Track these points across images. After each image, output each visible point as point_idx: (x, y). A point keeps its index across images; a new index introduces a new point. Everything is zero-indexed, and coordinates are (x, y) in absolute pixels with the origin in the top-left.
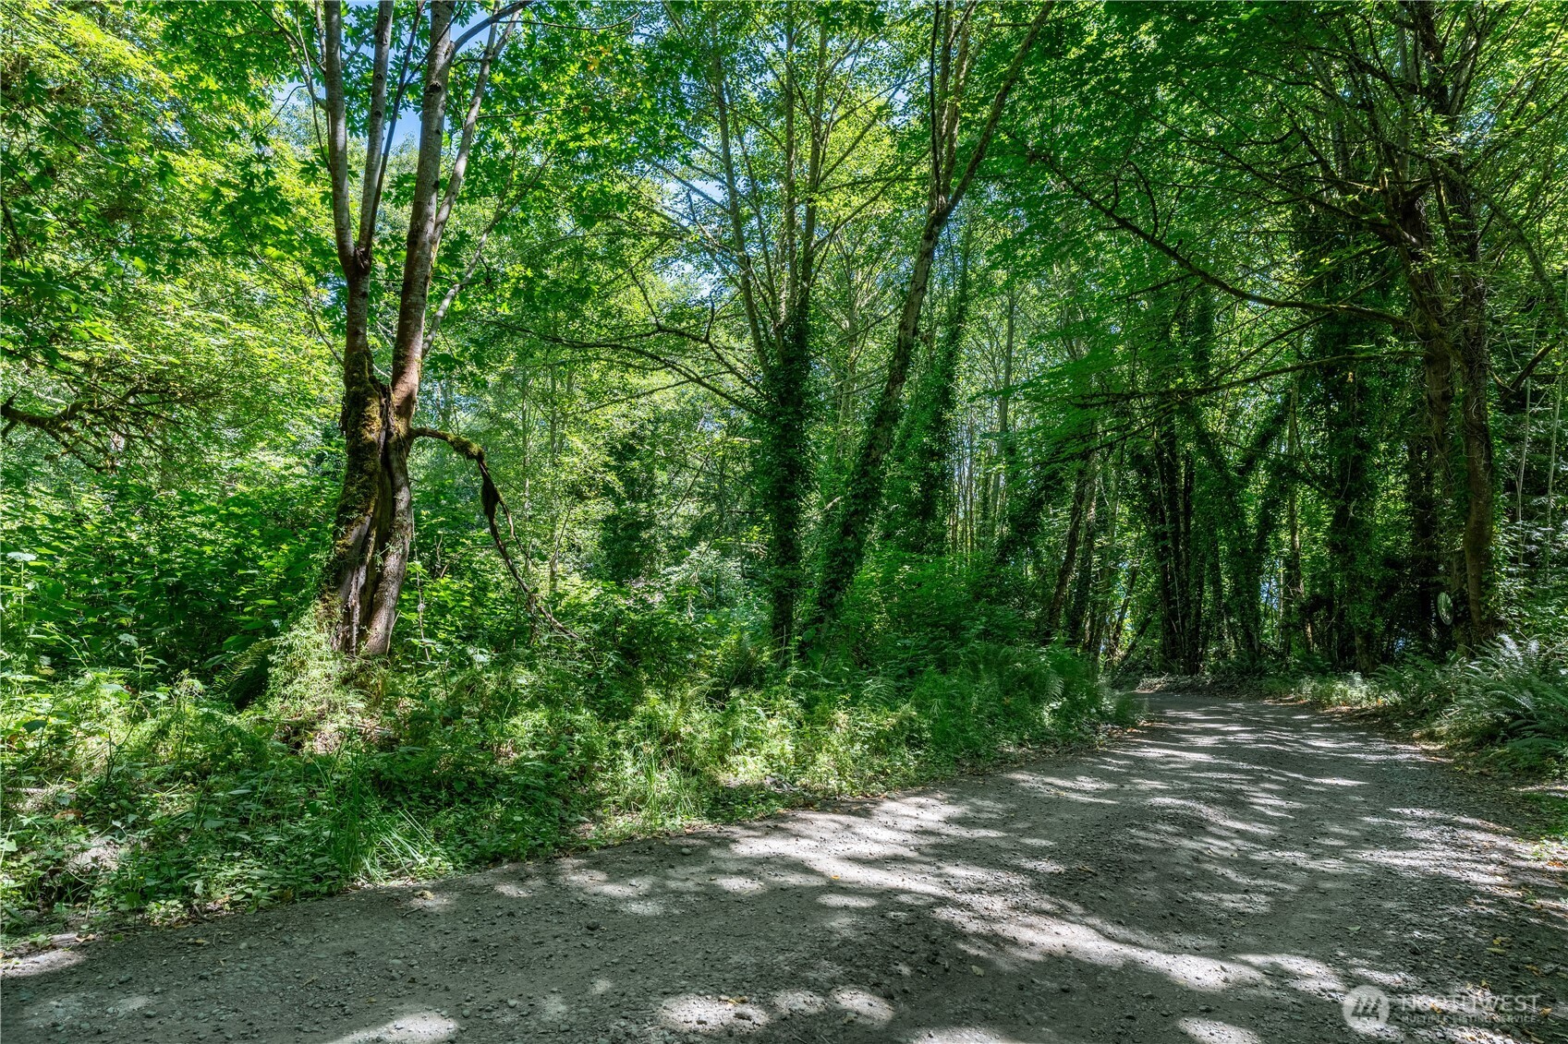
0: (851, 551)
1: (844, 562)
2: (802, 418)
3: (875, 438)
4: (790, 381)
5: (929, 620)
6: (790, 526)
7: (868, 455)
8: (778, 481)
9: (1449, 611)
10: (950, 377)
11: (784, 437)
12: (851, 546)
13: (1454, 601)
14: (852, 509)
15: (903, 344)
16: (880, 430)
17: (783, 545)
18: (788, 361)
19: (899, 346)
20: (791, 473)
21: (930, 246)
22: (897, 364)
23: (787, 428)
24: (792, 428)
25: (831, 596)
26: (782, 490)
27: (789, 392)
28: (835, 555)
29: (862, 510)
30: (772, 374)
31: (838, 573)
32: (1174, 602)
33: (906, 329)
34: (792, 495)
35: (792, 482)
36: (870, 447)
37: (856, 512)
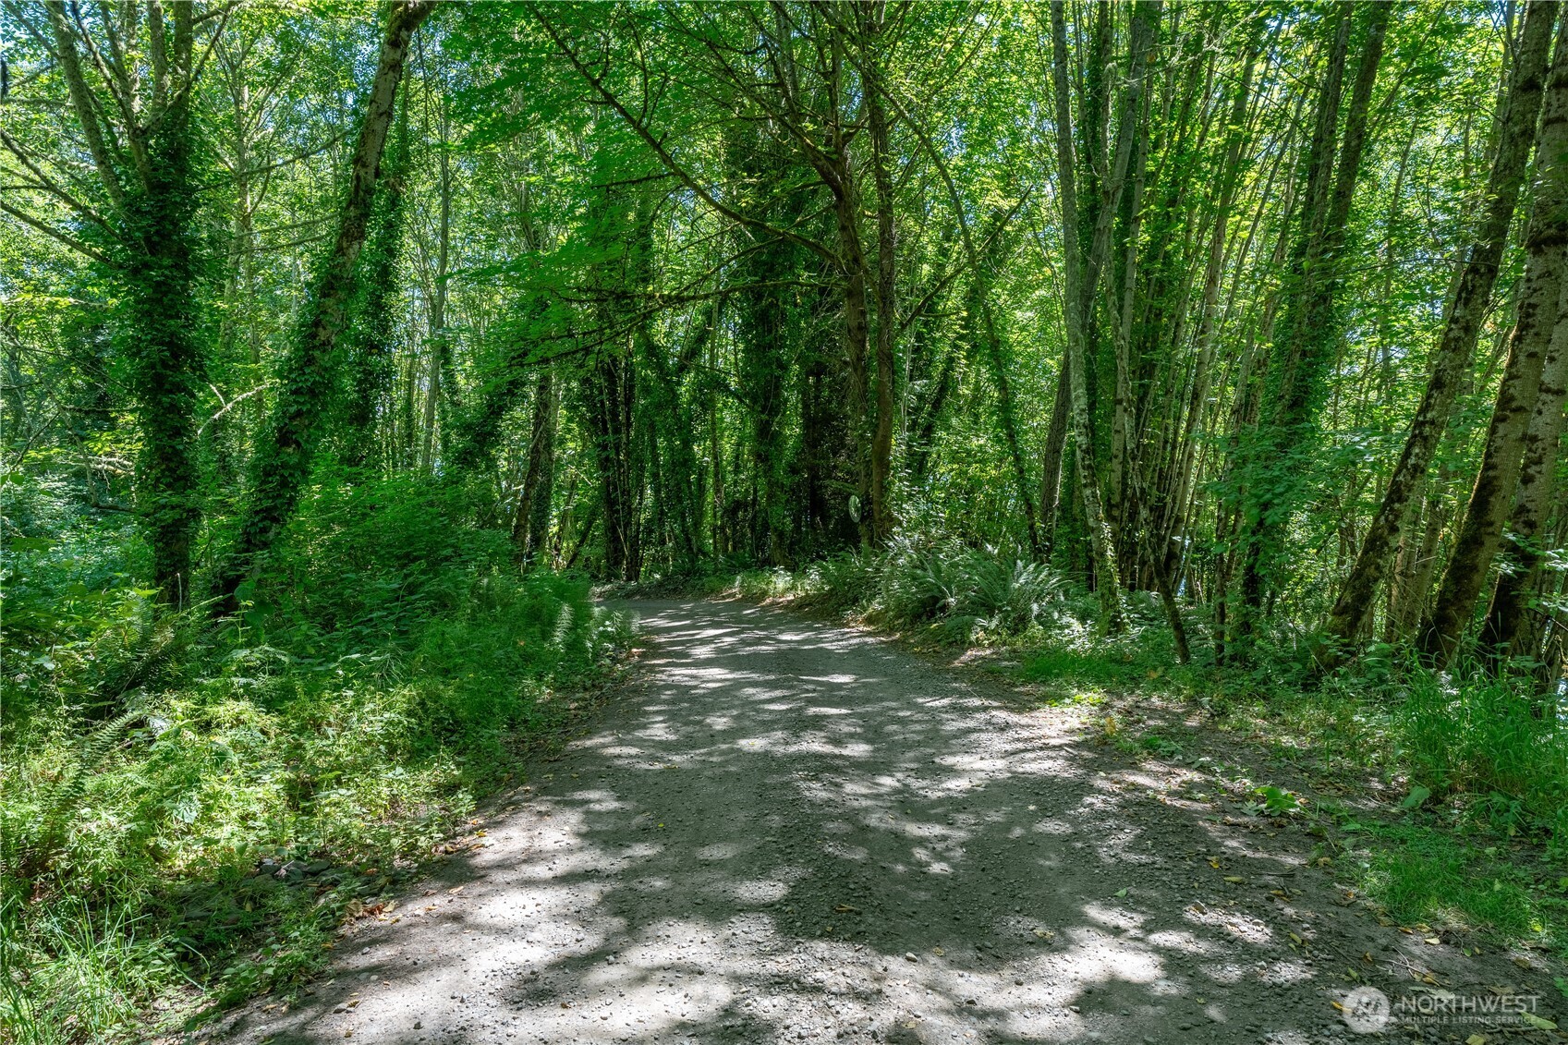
0: (295, 467)
1: (284, 484)
2: (189, 276)
3: (325, 312)
4: (163, 218)
5: (397, 552)
6: (177, 432)
7: (314, 336)
8: (153, 366)
9: (857, 510)
10: (392, 253)
11: (160, 301)
12: (294, 460)
13: (861, 502)
14: (293, 409)
15: (363, 186)
16: (330, 302)
17: (165, 458)
18: (159, 188)
19: (357, 188)
20: (175, 356)
21: (398, 55)
22: (353, 212)
23: (162, 288)
24: (171, 289)
25: (264, 530)
26: (159, 380)
27: (164, 235)
28: (267, 474)
29: (309, 411)
30: (131, 205)
31: (274, 498)
32: (618, 511)
33: (364, 166)
34: (178, 388)
35: (177, 368)
36: (317, 324)
37: (299, 414)
